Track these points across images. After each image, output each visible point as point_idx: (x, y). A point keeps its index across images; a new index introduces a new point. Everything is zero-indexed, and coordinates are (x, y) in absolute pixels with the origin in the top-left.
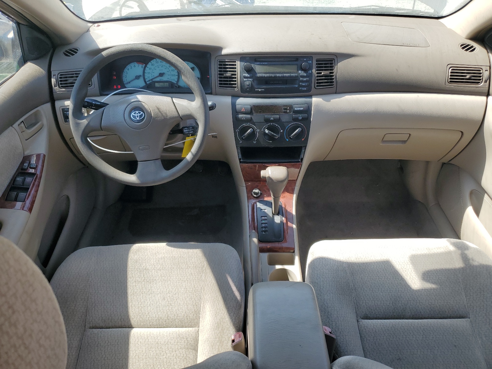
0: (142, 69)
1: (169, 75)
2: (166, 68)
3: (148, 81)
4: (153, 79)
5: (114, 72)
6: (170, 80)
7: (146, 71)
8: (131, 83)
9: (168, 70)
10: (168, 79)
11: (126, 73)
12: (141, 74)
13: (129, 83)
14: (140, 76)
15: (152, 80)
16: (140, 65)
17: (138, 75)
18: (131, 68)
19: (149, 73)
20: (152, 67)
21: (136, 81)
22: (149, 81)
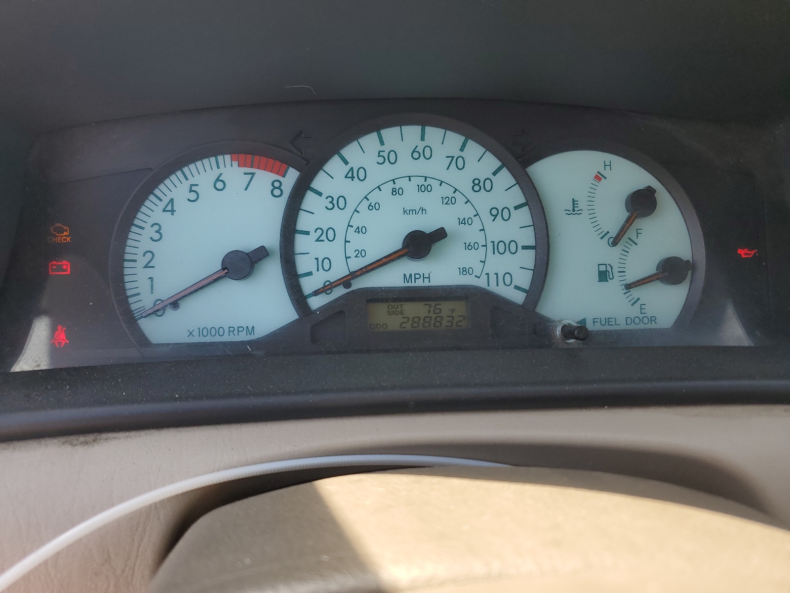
0: (278, 207)
1: (468, 247)
2: (449, 201)
3: (316, 293)
4: (354, 275)
5: (61, 231)
6: (482, 283)
7: (304, 221)
8: (187, 305)
9: (468, 212)
10: (464, 271)
11: (150, 232)
12: (271, 238)
13: (175, 305)
14: (261, 254)
15: (346, 282)
16: (264, 178)
17: (248, 243)
18: (193, 196)
19: (325, 235)
20: (354, 191)
21: (231, 289)
22: (327, 288)
